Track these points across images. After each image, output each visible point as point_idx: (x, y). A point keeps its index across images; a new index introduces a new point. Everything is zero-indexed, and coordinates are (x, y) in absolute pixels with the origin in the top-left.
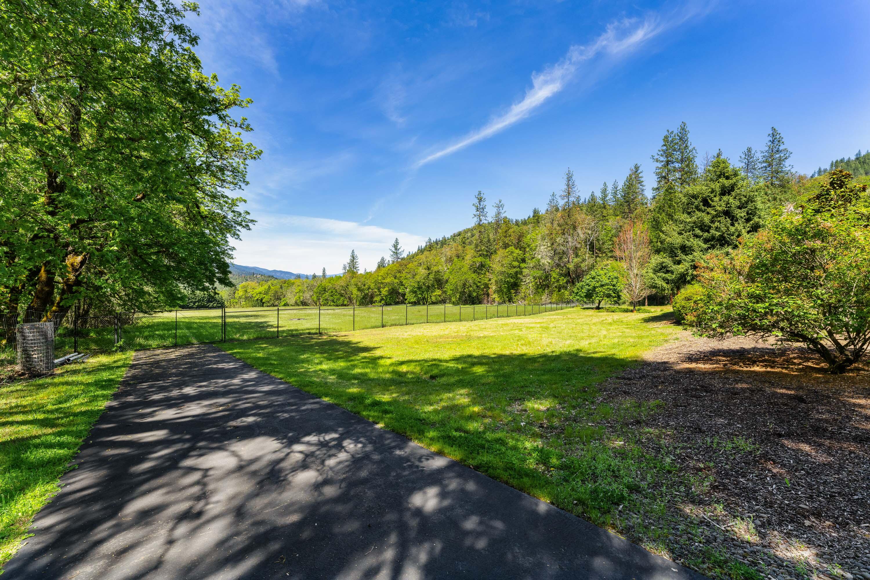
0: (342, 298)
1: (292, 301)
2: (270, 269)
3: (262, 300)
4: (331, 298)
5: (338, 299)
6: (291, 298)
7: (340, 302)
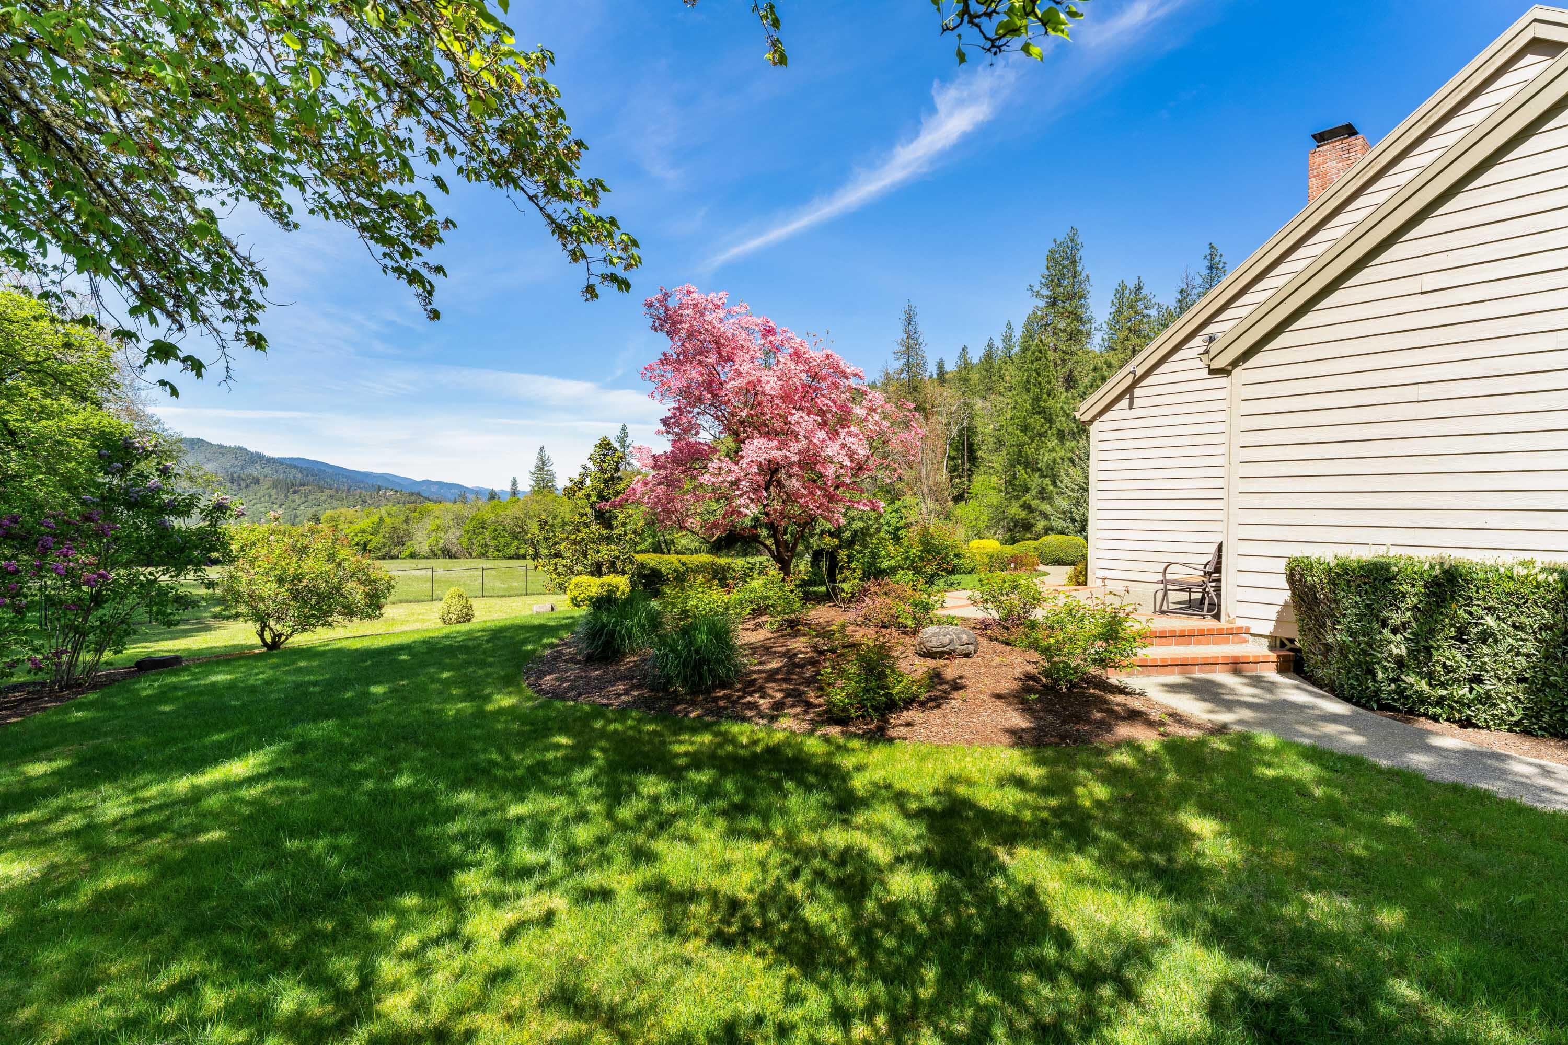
0: (516, 543)
1: (424, 549)
2: (418, 478)
3: (365, 545)
4: (493, 543)
5: (507, 545)
6: (422, 541)
7: (511, 551)
